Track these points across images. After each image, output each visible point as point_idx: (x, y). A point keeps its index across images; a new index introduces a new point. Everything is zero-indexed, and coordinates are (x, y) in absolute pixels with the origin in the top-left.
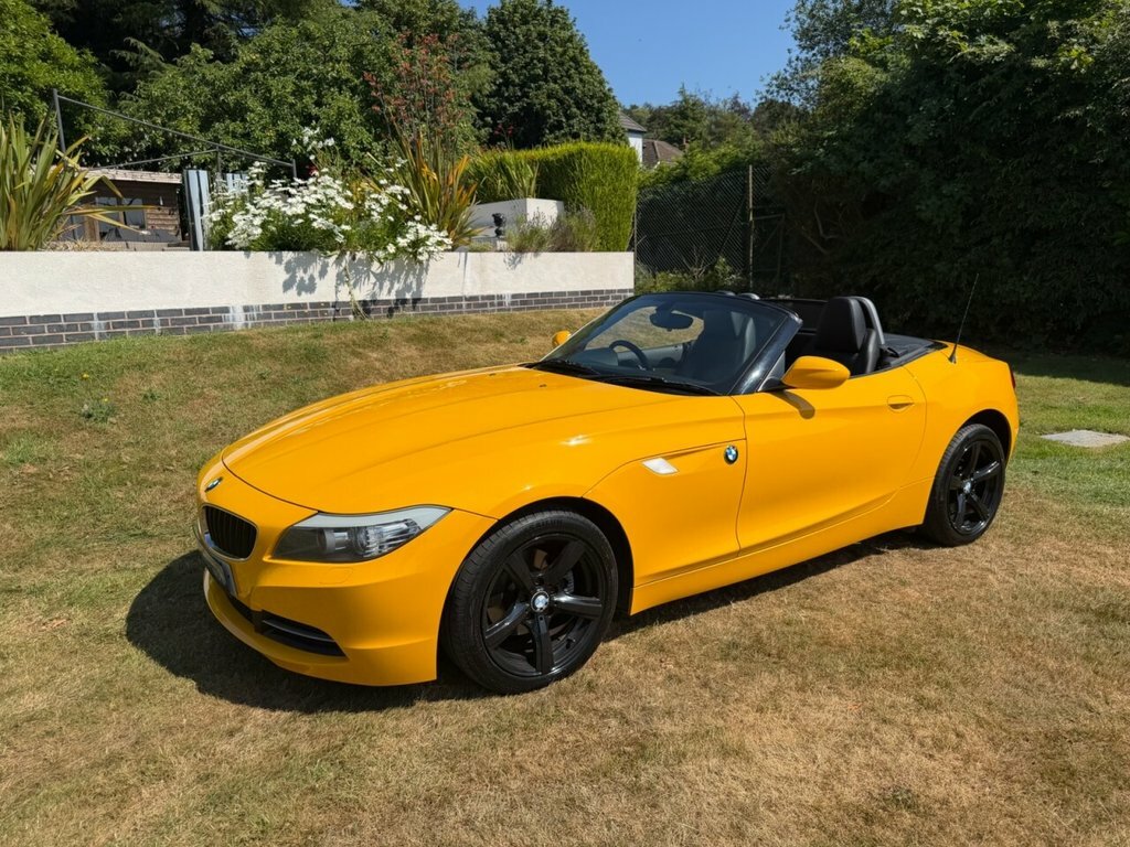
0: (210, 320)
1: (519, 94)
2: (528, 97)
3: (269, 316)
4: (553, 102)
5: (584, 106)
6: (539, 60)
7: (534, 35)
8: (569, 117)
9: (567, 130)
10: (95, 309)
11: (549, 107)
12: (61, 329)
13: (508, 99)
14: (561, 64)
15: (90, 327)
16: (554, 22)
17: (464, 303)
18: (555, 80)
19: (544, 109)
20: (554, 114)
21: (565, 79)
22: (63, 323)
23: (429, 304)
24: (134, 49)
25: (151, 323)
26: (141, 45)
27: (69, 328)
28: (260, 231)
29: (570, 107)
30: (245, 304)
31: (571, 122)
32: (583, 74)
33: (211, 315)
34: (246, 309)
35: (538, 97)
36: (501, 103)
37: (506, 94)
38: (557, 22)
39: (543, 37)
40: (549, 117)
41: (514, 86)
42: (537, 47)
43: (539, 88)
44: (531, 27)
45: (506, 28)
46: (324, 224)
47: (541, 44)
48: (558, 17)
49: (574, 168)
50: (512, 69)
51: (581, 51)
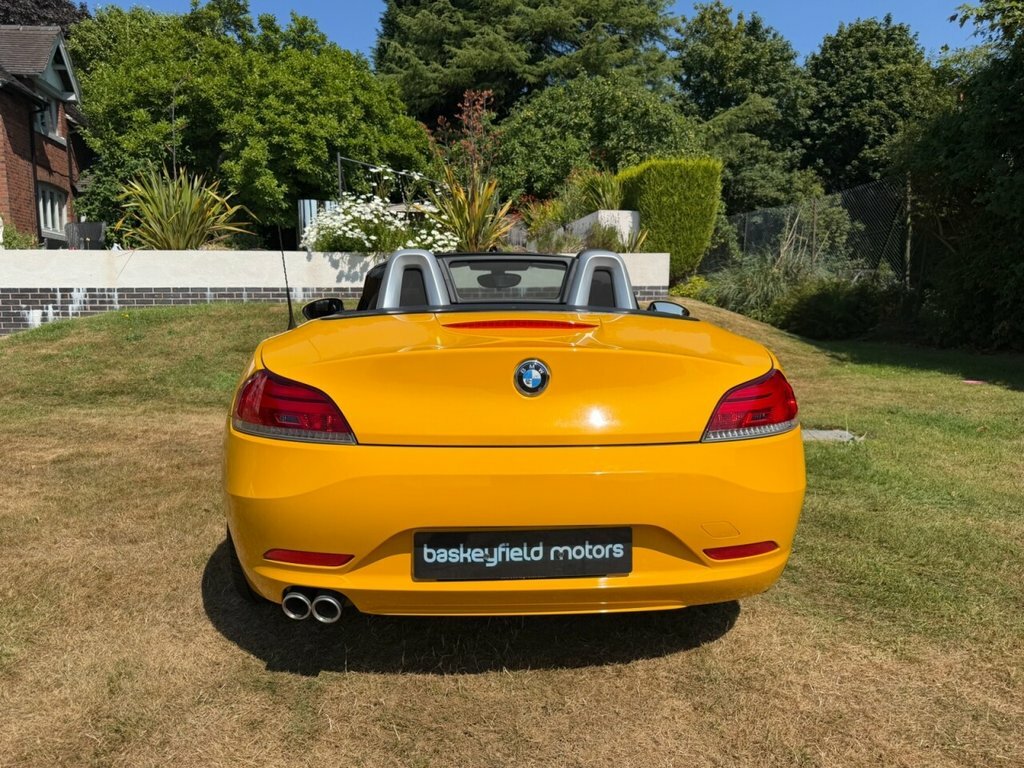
0: (279, 296)
1: (840, 114)
2: (847, 116)
4: (875, 119)
6: (864, 80)
7: (866, 55)
8: (892, 132)
10: (208, 285)
11: (870, 124)
12: (189, 296)
13: (826, 120)
15: (205, 296)
16: (889, 39)
18: (881, 97)
19: (863, 125)
20: (875, 129)
21: (893, 94)
22: (190, 293)
25: (241, 295)
27: (194, 296)
29: (895, 121)
30: (304, 286)
33: (280, 292)
34: (305, 290)
35: (859, 115)
36: (821, 124)
37: (827, 116)
38: (893, 39)
39: (874, 57)
40: (869, 133)
41: (836, 107)
42: (865, 67)
43: (861, 106)
44: (863, 49)
45: (837, 54)
46: (358, 233)
47: (870, 64)
48: (895, 36)
49: (645, 183)
50: (836, 91)
51: (917, 64)
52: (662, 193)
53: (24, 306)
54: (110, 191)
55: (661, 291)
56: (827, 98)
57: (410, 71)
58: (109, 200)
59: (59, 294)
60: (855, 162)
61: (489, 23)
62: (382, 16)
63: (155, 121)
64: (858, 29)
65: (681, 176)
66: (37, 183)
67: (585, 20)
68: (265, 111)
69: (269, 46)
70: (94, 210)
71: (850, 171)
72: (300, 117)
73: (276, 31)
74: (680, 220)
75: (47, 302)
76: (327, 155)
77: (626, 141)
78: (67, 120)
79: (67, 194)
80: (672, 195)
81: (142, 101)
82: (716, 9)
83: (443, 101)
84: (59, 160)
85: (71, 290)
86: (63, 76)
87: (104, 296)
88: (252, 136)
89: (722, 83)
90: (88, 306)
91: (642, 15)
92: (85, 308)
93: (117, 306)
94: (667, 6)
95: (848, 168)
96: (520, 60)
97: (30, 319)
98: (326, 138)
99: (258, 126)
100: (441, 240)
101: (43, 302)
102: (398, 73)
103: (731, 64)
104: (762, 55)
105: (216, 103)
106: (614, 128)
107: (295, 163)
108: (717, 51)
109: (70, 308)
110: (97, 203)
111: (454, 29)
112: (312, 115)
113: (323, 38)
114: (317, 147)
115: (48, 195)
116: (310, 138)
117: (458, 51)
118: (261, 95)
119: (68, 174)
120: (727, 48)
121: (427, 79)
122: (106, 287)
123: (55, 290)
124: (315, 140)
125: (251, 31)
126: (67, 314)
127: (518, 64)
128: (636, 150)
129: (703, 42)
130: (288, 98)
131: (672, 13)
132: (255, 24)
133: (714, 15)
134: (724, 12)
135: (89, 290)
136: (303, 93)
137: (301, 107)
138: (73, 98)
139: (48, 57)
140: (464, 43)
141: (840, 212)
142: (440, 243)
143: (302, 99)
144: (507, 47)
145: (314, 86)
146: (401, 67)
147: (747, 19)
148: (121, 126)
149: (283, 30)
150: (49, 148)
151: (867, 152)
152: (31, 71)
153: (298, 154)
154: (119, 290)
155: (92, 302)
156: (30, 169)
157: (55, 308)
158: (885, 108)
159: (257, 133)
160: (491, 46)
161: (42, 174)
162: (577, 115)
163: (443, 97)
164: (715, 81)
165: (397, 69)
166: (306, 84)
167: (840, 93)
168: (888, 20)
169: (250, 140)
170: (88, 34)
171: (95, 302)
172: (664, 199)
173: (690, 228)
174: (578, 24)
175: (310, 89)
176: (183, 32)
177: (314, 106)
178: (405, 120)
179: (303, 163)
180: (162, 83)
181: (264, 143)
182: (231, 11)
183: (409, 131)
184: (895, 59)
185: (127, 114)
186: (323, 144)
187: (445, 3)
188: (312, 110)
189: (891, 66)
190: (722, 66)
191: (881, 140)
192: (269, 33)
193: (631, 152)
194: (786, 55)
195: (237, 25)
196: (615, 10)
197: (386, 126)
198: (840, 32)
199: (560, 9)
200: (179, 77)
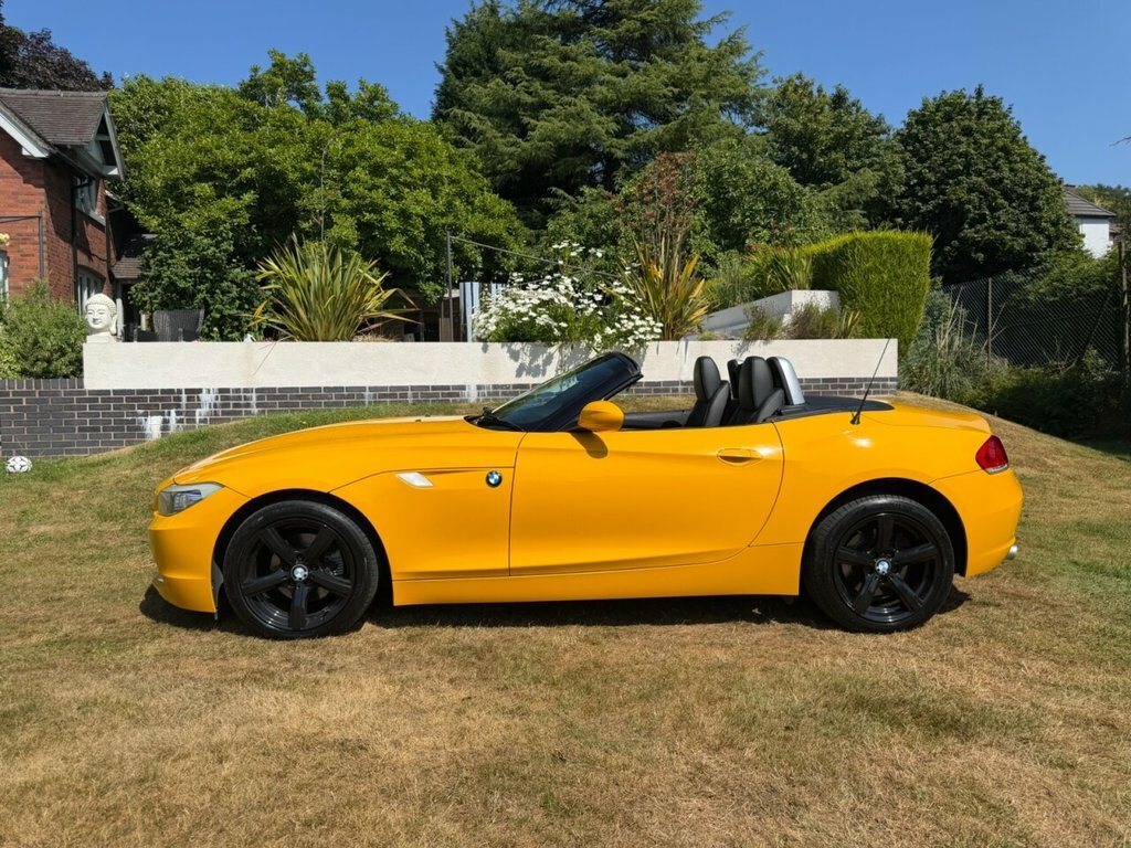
0: (450, 395)
1: (935, 191)
2: (944, 194)
3: (497, 394)
4: (974, 196)
5: (1014, 196)
6: (960, 155)
7: (957, 129)
8: (993, 210)
9: (991, 222)
10: (367, 384)
11: (969, 202)
12: (343, 397)
13: (919, 199)
14: (989, 155)
15: (363, 396)
16: (981, 113)
17: (680, 387)
18: (979, 174)
19: (962, 203)
20: (974, 207)
21: (991, 170)
22: (345, 393)
23: (644, 387)
24: (555, 196)
25: (405, 395)
26: (560, 192)
27: (349, 397)
28: (494, 328)
29: (996, 198)
30: (478, 383)
31: (996, 214)
32: (1016, 162)
33: (451, 391)
34: (479, 387)
35: (957, 193)
36: (914, 202)
37: (920, 194)
38: (986, 113)
39: (967, 132)
40: (969, 211)
41: (930, 184)
42: (959, 143)
43: (958, 183)
44: (954, 124)
45: (925, 129)
46: (543, 320)
47: (964, 139)
48: (987, 109)
49: (847, 259)
50: (928, 168)
51: (1014, 139)
52: (869, 270)
53: (141, 411)
55: (889, 383)
56: (918, 175)
57: (484, 145)
58: (176, 286)
59: (184, 396)
60: (956, 242)
61: (568, 93)
62: (438, 88)
63: (219, 197)
64: (946, 103)
65: (891, 252)
66: (77, 267)
67: (676, 90)
68: (351, 185)
69: (338, 118)
70: (155, 298)
71: (949, 252)
72: (393, 191)
73: (346, 99)
75: (169, 407)
76: (422, 235)
77: (753, 217)
78: (107, 197)
79: (103, 280)
80: (881, 272)
81: (204, 175)
82: (797, 82)
83: (518, 179)
84: (98, 241)
85: (200, 391)
86: (106, 148)
87: (239, 398)
88: (337, 212)
89: (811, 158)
90: (220, 410)
91: (733, 85)
92: (216, 413)
93: (255, 410)
94: (760, 76)
95: (947, 248)
96: (607, 132)
97: (148, 428)
98: (422, 217)
99: (345, 202)
100: (642, 326)
101: (164, 407)
102: (469, 147)
103: (823, 137)
104: (855, 128)
105: (292, 176)
107: (388, 244)
108: (805, 124)
109: (197, 414)
110: (159, 290)
111: (529, 99)
112: (407, 190)
113: (395, 106)
114: (412, 226)
116: (404, 215)
117: (540, 124)
119: (105, 257)
120: (816, 121)
121: (502, 154)
122: (242, 387)
123: (179, 391)
124: (410, 218)
125: (317, 100)
126: (194, 421)
127: (605, 137)
128: (764, 227)
129: (788, 114)
130: (377, 170)
131: (764, 85)
132: (323, 92)
133: (796, 89)
134: (806, 84)
135: (221, 391)
136: (396, 165)
137: (394, 181)
138: (114, 172)
139: (95, 125)
140: (543, 115)
141: (943, 297)
142: (642, 330)
143: (395, 172)
144: (595, 117)
145: (408, 158)
146: (474, 141)
147: (830, 92)
148: (182, 202)
149: (352, 99)
150: (90, 229)
151: (968, 232)
152: (75, 141)
153: (392, 234)
154: (258, 390)
155: (223, 406)
156: (71, 252)
157: (178, 413)
158: (985, 186)
159: (344, 209)
160: (578, 116)
161: (82, 259)
163: (518, 174)
164: (804, 156)
165: (469, 142)
166: (398, 155)
167: (931, 169)
168: (979, 93)
169: (335, 217)
170: (116, 105)
171: (228, 405)
173: (902, 310)
174: (670, 94)
175: (403, 161)
176: (238, 101)
177: (409, 179)
178: (491, 198)
179: (397, 244)
180: (229, 155)
181: (351, 221)
182: (295, 77)
183: (496, 210)
184: (991, 135)
185: (189, 189)
186: (419, 222)
187: (518, 72)
188: (406, 184)
189: (986, 141)
190: (811, 139)
191: (982, 219)
192: (339, 101)
193: (760, 228)
194: (878, 129)
195: (301, 93)
196: (706, 79)
197: (472, 204)
198: (925, 106)
199: (652, 77)
200: (246, 147)
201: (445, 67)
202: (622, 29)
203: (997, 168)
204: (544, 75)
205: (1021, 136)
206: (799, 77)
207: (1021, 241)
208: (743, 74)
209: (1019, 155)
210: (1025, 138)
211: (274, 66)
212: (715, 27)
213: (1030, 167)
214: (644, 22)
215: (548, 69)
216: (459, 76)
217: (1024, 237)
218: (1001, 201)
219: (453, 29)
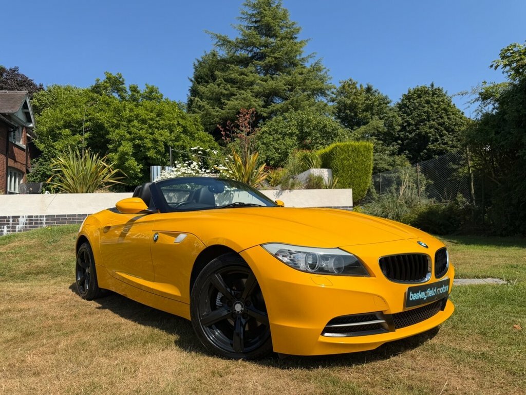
1: (415, 128)
2: (419, 129)
4: (432, 130)
5: (450, 129)
6: (425, 112)
7: (424, 101)
8: (441, 136)
9: (440, 141)
11: (430, 133)
13: (408, 132)
14: (437, 112)
16: (434, 94)
18: (434, 120)
19: (427, 133)
20: (433, 135)
21: (439, 119)
29: (442, 131)
31: (443, 138)
32: (450, 115)
35: (424, 129)
36: (406, 133)
37: (408, 130)
38: (436, 94)
39: (428, 102)
40: (430, 136)
41: (412, 125)
42: (424, 107)
43: (425, 125)
44: (422, 99)
45: (410, 102)
47: (426, 105)
48: (436, 93)
49: (334, 154)
50: (411, 118)
51: (449, 105)
52: (343, 159)
54: (46, 169)
56: (407, 121)
57: (205, 112)
58: (46, 174)
59: (11, 219)
60: (425, 151)
61: (243, 89)
62: (190, 88)
63: (74, 135)
64: (418, 90)
65: (353, 150)
66: (8, 167)
67: (290, 87)
68: (131, 128)
69: (134, 99)
70: (37, 179)
72: (150, 131)
73: (138, 92)
74: (354, 173)
75: (4, 224)
76: (164, 149)
77: (316, 140)
78: (27, 136)
79: (23, 173)
80: (349, 160)
81: (67, 125)
82: (350, 82)
84: (21, 156)
85: (19, 217)
86: (27, 115)
87: (37, 220)
88: (124, 140)
89: (356, 115)
90: (28, 226)
91: (317, 84)
92: (26, 227)
93: (45, 225)
94: (329, 80)
95: (422, 154)
96: (259, 106)
98: (164, 142)
99: (128, 136)
101: (1, 224)
102: (198, 113)
103: (360, 106)
104: (375, 102)
105: (106, 125)
106: (309, 134)
107: (147, 153)
108: (352, 101)
109: (17, 228)
110: (39, 176)
111: (226, 92)
112: (156, 130)
113: (162, 96)
114: (159, 146)
115: (13, 174)
116: (155, 141)
117: (229, 102)
118: (129, 121)
119: (25, 163)
120: (357, 99)
121: (213, 116)
122: (39, 215)
123: (9, 217)
124: (158, 142)
125: (125, 93)
126: (15, 231)
127: (258, 107)
128: (321, 144)
129: (345, 97)
130: (144, 122)
131: (331, 83)
132: (128, 89)
133: (349, 85)
134: (354, 83)
135: (29, 217)
136: (152, 119)
137: (150, 126)
138: (31, 125)
139: (21, 105)
140: (231, 99)
141: (421, 175)
143: (151, 122)
144: (253, 99)
145: (157, 116)
146: (200, 110)
147: (365, 86)
148: (55, 137)
149: (142, 92)
150: (15, 149)
151: (430, 146)
152: (11, 112)
153: (149, 149)
154: (46, 216)
155: (30, 224)
156: (5, 160)
157: (8, 227)
158: (437, 126)
159: (127, 139)
160: (245, 99)
161: (11, 163)
162: (290, 129)
164: (352, 114)
165: (198, 111)
166: (153, 115)
167: (413, 119)
168: (432, 85)
169: (123, 143)
170: (42, 97)
171: (32, 223)
172: (345, 162)
173: (360, 177)
174: (287, 89)
175: (156, 118)
176: (91, 94)
177: (158, 126)
178: (203, 134)
179: (151, 154)
180: (79, 116)
181: (131, 144)
182: (115, 83)
183: (205, 139)
184: (438, 103)
185: (59, 131)
186: (162, 144)
187: (221, 80)
188: (156, 128)
189: (437, 106)
190: (355, 107)
191: (437, 140)
192: (135, 93)
193: (319, 145)
194: (386, 102)
195: (118, 90)
196: (304, 81)
197: (194, 136)
198: (409, 92)
199: (279, 81)
200: (87, 113)
201: (193, 79)
202: (267, 61)
203: (442, 118)
204: (232, 81)
205: (452, 104)
206: (351, 80)
207: (454, 149)
208: (321, 79)
209: (452, 112)
210: (454, 104)
211: (107, 78)
212: (310, 59)
213: (457, 117)
214: (276, 58)
215: (235, 79)
216: (199, 83)
217: (456, 148)
218: (444, 132)
219: (197, 63)
